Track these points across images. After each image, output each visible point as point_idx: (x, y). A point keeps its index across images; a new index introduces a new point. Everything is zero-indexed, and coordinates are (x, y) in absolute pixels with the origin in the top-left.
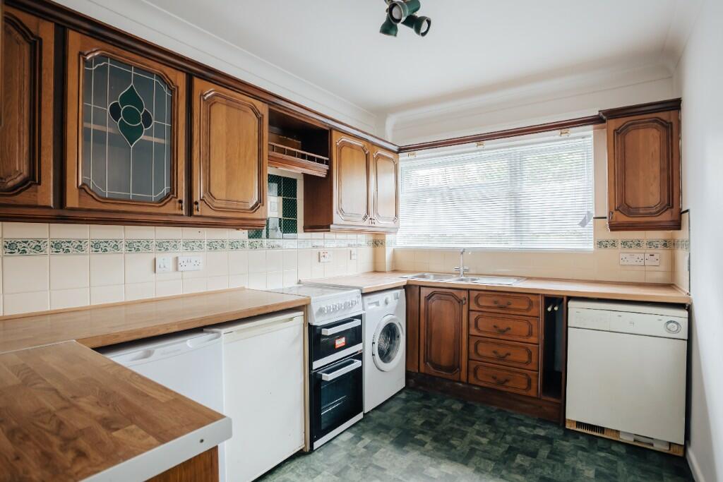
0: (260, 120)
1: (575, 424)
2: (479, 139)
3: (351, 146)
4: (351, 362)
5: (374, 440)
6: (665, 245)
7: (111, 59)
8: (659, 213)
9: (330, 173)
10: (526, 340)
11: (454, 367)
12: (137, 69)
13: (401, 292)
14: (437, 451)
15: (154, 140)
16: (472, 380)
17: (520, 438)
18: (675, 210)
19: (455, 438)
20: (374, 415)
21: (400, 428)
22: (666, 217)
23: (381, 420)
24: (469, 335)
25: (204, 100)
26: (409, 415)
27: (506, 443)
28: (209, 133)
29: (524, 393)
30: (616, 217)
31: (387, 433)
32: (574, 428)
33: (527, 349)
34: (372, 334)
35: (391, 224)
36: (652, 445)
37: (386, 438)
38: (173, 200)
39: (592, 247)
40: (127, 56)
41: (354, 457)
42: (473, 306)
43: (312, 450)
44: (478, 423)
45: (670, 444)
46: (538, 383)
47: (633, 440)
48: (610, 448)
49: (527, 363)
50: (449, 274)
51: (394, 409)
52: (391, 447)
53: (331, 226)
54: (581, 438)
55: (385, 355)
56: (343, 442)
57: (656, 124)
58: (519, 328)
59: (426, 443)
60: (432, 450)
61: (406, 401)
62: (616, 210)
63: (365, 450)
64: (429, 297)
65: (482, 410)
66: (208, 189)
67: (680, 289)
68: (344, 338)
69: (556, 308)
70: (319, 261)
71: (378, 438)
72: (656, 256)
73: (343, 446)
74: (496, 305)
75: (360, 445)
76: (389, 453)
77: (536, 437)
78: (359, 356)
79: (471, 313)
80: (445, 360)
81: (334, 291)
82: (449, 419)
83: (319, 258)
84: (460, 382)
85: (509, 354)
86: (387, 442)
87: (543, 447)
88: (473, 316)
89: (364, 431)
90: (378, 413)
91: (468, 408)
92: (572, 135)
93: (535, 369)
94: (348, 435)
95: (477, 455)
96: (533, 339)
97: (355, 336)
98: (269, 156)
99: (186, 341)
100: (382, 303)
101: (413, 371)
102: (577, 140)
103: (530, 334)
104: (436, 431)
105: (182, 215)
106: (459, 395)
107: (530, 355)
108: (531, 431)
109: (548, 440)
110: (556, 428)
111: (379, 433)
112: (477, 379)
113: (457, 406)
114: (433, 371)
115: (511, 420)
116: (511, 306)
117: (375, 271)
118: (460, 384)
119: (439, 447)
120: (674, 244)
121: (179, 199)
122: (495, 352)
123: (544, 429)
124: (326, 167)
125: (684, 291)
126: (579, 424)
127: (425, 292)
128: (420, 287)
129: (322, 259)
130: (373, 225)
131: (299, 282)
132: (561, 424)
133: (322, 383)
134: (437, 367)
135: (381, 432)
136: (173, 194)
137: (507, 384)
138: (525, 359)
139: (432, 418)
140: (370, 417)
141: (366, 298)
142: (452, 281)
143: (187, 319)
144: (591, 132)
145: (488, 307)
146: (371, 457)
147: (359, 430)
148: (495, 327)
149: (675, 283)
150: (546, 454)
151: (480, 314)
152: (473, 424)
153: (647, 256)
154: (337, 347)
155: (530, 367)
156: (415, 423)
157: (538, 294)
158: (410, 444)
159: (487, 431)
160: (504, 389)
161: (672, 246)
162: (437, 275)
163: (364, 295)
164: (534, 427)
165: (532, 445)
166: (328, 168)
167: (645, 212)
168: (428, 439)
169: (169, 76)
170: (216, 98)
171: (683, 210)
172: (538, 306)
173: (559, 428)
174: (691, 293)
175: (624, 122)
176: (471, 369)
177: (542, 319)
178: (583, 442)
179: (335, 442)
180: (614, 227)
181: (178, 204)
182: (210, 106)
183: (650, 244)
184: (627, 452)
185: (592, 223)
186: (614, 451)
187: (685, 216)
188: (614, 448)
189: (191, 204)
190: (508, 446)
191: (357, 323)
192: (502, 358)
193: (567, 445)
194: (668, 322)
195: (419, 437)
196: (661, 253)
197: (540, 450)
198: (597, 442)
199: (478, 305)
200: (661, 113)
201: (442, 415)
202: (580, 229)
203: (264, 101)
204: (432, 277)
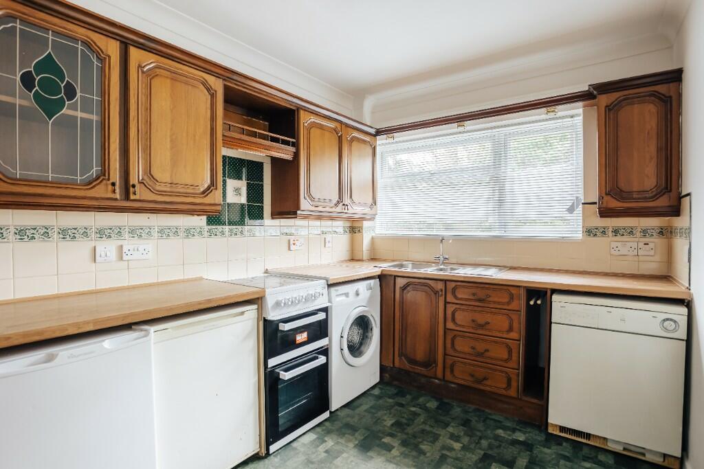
0: (213, 96)
1: (558, 429)
2: (460, 119)
3: (321, 127)
4: (315, 358)
5: (338, 443)
6: (661, 233)
7: (20, 20)
8: (655, 197)
9: (296, 155)
10: (505, 336)
11: (429, 363)
12: (55, 33)
13: (375, 283)
14: (404, 457)
15: (79, 114)
16: (449, 377)
17: (497, 443)
18: (673, 194)
19: (425, 443)
20: (341, 414)
21: (367, 429)
22: (663, 202)
23: (348, 419)
24: (445, 329)
25: (143, 72)
26: (379, 414)
27: (480, 449)
28: (149, 109)
29: (504, 392)
30: (607, 202)
31: (353, 435)
32: (557, 433)
33: (507, 346)
34: (340, 327)
35: (367, 210)
36: (644, 455)
37: (350, 441)
38: (104, 182)
39: (581, 235)
40: (43, 18)
41: (312, 463)
42: (450, 298)
43: (268, 454)
44: (452, 424)
45: (665, 456)
46: (518, 382)
47: (622, 449)
48: (596, 457)
49: (506, 361)
50: (428, 263)
51: (364, 407)
52: (354, 452)
53: (299, 212)
54: (564, 444)
55: (355, 349)
56: (304, 445)
57: (653, 98)
58: (500, 322)
59: (394, 447)
60: (399, 456)
61: (379, 397)
62: (606, 194)
63: (325, 454)
64: (404, 288)
65: (459, 410)
66: (149, 172)
67: (679, 282)
68: (306, 333)
69: (539, 302)
70: (289, 249)
71: (342, 441)
72: (651, 245)
73: (302, 450)
74: (475, 297)
75: (322, 448)
76: (352, 458)
77: (515, 442)
78: (325, 352)
79: (448, 305)
80: (420, 355)
81: (301, 281)
82: (421, 419)
83: (289, 247)
84: (437, 379)
85: (487, 351)
86: (351, 445)
87: (522, 454)
88: (450, 309)
89: (329, 432)
90: (347, 411)
91: (444, 407)
92: (560, 114)
93: (516, 367)
94: (311, 437)
95: (448, 464)
96: (514, 335)
97: (320, 330)
98: (223, 136)
99: (104, 341)
100: (352, 294)
101: (387, 365)
102: (565, 120)
103: (511, 329)
104: (407, 434)
105: (116, 199)
106: (435, 393)
107: (510, 351)
108: (509, 435)
109: (528, 446)
110: (537, 432)
111: (344, 434)
112: (454, 375)
113: (433, 404)
114: (407, 366)
115: (488, 421)
116: (491, 299)
117: (352, 260)
118: (436, 381)
119: (407, 452)
120: (671, 232)
121: (111, 181)
122: (473, 348)
123: (525, 433)
124: (293, 149)
125: (683, 286)
126: (562, 429)
127: (400, 282)
128: (395, 276)
129: (292, 247)
130: (346, 211)
131: (266, 272)
132: (543, 428)
133: (280, 382)
134: (413, 361)
135: (346, 434)
136: (105, 175)
137: (485, 382)
138: (506, 356)
139: (403, 417)
140: (337, 415)
141: (333, 289)
142: (431, 271)
143: (106, 316)
144: (581, 111)
145: (466, 300)
146: (331, 463)
147: (323, 430)
148: (473, 321)
149: (672, 276)
150: (525, 464)
151: (458, 306)
152: (447, 425)
153: (641, 245)
154: (297, 342)
155: (510, 364)
156: (385, 423)
157: (519, 286)
158: (376, 448)
159: (462, 434)
160: (482, 388)
161: (669, 234)
162: (416, 264)
163: (330, 286)
164: (514, 430)
165: (509, 452)
166: (295, 151)
167: (640, 196)
168: (395, 443)
169: (98, 44)
170: (158, 70)
171: (683, 194)
172: (519, 299)
173: (541, 431)
174: (692, 288)
175: (618, 96)
176: (448, 365)
177: (523, 313)
178: (566, 450)
179: (294, 444)
180: (605, 213)
181: (110, 187)
182: (150, 80)
183: (645, 232)
184: (616, 462)
185: (581, 209)
186: (601, 461)
187: (686, 201)
188: (602, 457)
189: (127, 188)
190: (482, 452)
191: (322, 316)
192: (481, 355)
193: (548, 453)
194: (665, 320)
195: (387, 440)
196: (656, 242)
197: (519, 458)
198: (581, 450)
199: (456, 297)
200: (659, 86)
201: (415, 414)
202: (568, 216)
203: (218, 76)
204: (410, 266)
